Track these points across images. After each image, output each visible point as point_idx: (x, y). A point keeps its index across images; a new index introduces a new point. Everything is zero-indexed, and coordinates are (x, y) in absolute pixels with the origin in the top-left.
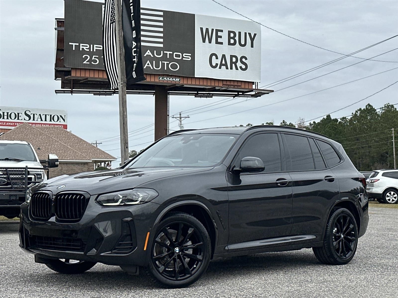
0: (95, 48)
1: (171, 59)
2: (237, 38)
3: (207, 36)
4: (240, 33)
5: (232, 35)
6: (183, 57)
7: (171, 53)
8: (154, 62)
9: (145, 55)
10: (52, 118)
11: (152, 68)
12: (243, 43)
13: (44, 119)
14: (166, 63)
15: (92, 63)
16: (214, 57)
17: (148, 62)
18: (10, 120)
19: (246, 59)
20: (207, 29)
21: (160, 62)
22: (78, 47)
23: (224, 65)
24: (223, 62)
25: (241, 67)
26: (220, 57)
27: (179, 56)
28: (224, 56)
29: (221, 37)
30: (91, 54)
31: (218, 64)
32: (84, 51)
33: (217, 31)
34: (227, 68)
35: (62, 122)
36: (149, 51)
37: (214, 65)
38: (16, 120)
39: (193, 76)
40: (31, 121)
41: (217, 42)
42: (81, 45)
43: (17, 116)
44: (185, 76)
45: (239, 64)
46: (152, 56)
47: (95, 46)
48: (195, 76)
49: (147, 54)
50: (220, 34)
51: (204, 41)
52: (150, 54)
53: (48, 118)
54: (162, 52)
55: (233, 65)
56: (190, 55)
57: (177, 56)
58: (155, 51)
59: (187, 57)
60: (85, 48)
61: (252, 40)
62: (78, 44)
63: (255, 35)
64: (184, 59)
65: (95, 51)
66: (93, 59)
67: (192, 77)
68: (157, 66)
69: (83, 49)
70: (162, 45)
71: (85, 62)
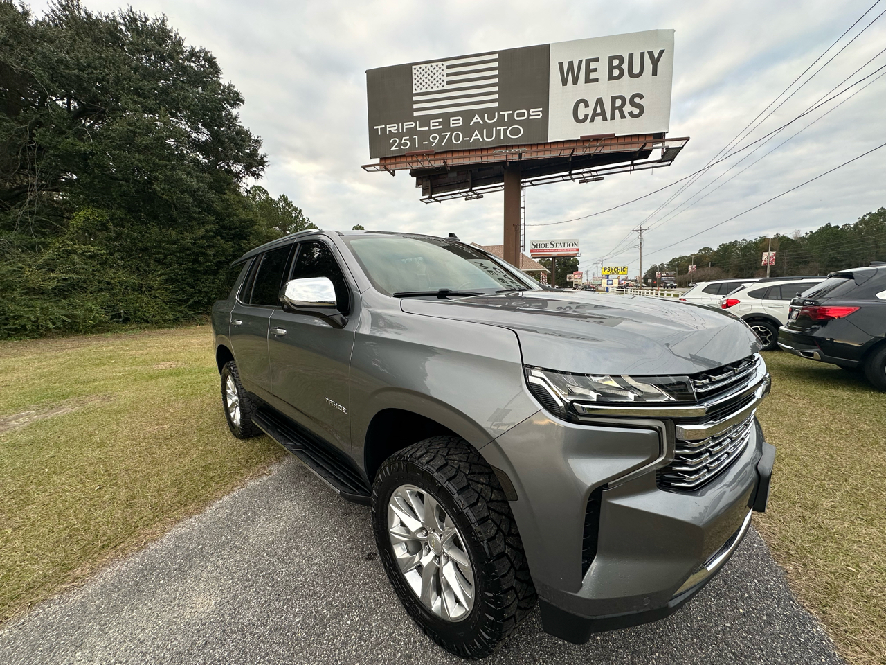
0: (405, 127)
1: (511, 120)
2: (625, 66)
3: (570, 74)
4: (631, 56)
5: (616, 62)
6: (529, 115)
7: (511, 112)
8: (485, 130)
9: (471, 124)
10: (569, 245)
11: (481, 140)
12: (636, 70)
13: (563, 246)
14: (502, 128)
15: (402, 147)
16: (582, 105)
17: (476, 132)
18: (541, 248)
19: (641, 97)
20: (571, 64)
21: (494, 129)
22: (384, 130)
23: (598, 115)
24: (599, 111)
25: (631, 114)
26: (592, 104)
27: (523, 115)
28: (600, 101)
29: (595, 70)
30: (400, 136)
31: (588, 115)
32: (391, 135)
33: (588, 62)
34: (605, 119)
35: (575, 247)
36: (477, 116)
37: (581, 117)
38: (545, 248)
39: (546, 142)
40: (555, 248)
41: (588, 80)
42: (388, 126)
43: (546, 245)
44: (532, 143)
45: (628, 108)
46: (482, 123)
47: (405, 124)
48: (549, 141)
49: (474, 120)
50: (592, 66)
51: (565, 83)
52: (479, 120)
53: (566, 245)
54: (496, 114)
55: (617, 112)
56: (541, 109)
57: (519, 115)
58: (486, 115)
59: (536, 113)
60: (392, 129)
61: (655, 63)
62: (383, 126)
63: (661, 52)
64: (530, 118)
65: (404, 131)
66: (403, 142)
67: (544, 144)
68: (489, 136)
69: (390, 131)
70: (496, 104)
71: (393, 149)
